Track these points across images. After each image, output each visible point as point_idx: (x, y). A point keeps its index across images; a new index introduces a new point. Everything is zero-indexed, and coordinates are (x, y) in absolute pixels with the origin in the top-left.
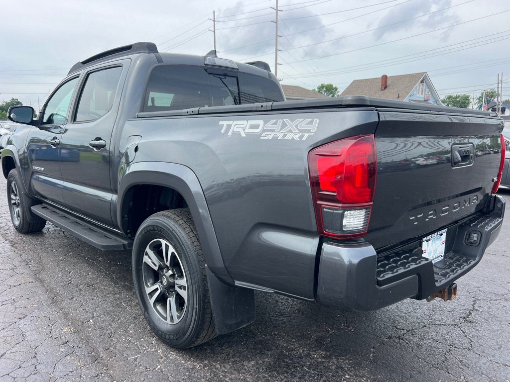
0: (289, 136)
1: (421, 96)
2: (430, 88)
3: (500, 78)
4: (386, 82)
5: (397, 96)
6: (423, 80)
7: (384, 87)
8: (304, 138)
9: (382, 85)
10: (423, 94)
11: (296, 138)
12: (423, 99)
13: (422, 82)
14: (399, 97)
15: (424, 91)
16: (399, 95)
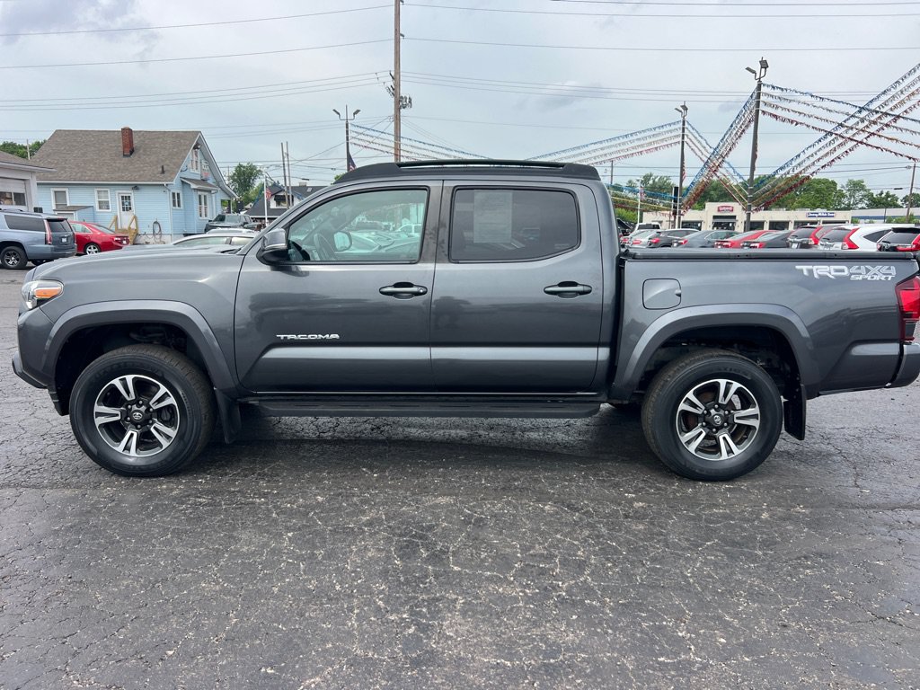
0: (876, 278)
1: (196, 172)
2: (208, 158)
3: (285, 151)
4: (131, 142)
5: (160, 170)
6: (197, 144)
7: (128, 150)
8: (889, 279)
9: (124, 147)
10: (199, 168)
11: (883, 279)
12: (199, 178)
13: (195, 148)
14: (163, 172)
15: (199, 163)
16: (163, 167)
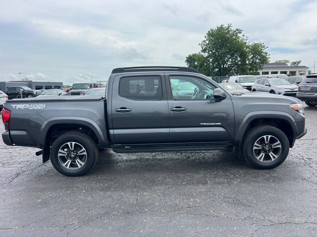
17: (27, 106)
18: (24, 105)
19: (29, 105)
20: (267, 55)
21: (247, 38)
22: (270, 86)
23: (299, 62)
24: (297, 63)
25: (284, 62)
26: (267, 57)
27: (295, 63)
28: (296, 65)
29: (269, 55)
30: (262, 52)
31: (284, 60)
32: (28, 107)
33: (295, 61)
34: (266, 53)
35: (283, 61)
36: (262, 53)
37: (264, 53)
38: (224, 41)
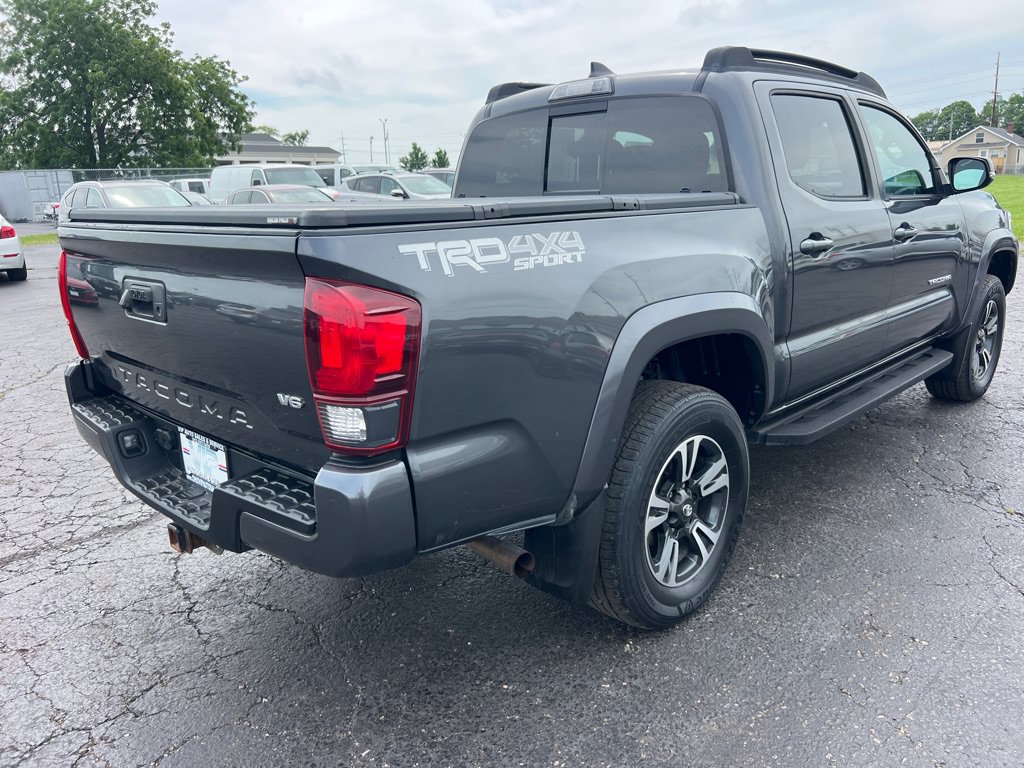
17: (495, 251)
18: (477, 243)
19: (506, 242)
20: (247, 104)
21: (170, 37)
22: (405, 196)
23: (304, 137)
24: (298, 138)
25: (263, 132)
26: (248, 109)
27: (293, 138)
28: (297, 144)
29: (253, 103)
30: (232, 92)
31: (262, 125)
32: (503, 256)
33: (293, 133)
34: (244, 98)
35: (260, 128)
36: (233, 97)
37: (237, 96)
38: (93, 36)
